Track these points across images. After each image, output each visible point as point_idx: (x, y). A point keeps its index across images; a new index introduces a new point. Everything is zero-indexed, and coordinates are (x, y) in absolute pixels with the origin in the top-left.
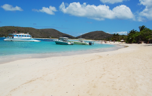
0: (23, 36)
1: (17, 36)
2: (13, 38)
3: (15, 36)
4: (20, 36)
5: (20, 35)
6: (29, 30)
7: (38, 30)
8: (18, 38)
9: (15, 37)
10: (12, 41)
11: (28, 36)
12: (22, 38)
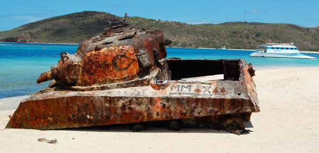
0: (282, 48)
1: (273, 48)
2: (265, 52)
3: (269, 48)
4: (278, 48)
5: (278, 46)
6: (283, 30)
7: (308, 29)
8: (274, 52)
9: (269, 51)
10: (263, 57)
11: (292, 49)
12: (280, 52)
